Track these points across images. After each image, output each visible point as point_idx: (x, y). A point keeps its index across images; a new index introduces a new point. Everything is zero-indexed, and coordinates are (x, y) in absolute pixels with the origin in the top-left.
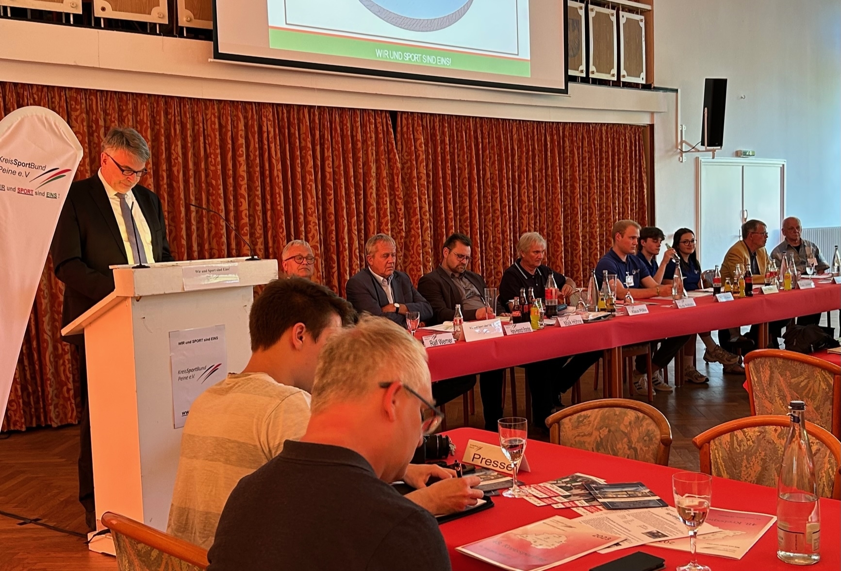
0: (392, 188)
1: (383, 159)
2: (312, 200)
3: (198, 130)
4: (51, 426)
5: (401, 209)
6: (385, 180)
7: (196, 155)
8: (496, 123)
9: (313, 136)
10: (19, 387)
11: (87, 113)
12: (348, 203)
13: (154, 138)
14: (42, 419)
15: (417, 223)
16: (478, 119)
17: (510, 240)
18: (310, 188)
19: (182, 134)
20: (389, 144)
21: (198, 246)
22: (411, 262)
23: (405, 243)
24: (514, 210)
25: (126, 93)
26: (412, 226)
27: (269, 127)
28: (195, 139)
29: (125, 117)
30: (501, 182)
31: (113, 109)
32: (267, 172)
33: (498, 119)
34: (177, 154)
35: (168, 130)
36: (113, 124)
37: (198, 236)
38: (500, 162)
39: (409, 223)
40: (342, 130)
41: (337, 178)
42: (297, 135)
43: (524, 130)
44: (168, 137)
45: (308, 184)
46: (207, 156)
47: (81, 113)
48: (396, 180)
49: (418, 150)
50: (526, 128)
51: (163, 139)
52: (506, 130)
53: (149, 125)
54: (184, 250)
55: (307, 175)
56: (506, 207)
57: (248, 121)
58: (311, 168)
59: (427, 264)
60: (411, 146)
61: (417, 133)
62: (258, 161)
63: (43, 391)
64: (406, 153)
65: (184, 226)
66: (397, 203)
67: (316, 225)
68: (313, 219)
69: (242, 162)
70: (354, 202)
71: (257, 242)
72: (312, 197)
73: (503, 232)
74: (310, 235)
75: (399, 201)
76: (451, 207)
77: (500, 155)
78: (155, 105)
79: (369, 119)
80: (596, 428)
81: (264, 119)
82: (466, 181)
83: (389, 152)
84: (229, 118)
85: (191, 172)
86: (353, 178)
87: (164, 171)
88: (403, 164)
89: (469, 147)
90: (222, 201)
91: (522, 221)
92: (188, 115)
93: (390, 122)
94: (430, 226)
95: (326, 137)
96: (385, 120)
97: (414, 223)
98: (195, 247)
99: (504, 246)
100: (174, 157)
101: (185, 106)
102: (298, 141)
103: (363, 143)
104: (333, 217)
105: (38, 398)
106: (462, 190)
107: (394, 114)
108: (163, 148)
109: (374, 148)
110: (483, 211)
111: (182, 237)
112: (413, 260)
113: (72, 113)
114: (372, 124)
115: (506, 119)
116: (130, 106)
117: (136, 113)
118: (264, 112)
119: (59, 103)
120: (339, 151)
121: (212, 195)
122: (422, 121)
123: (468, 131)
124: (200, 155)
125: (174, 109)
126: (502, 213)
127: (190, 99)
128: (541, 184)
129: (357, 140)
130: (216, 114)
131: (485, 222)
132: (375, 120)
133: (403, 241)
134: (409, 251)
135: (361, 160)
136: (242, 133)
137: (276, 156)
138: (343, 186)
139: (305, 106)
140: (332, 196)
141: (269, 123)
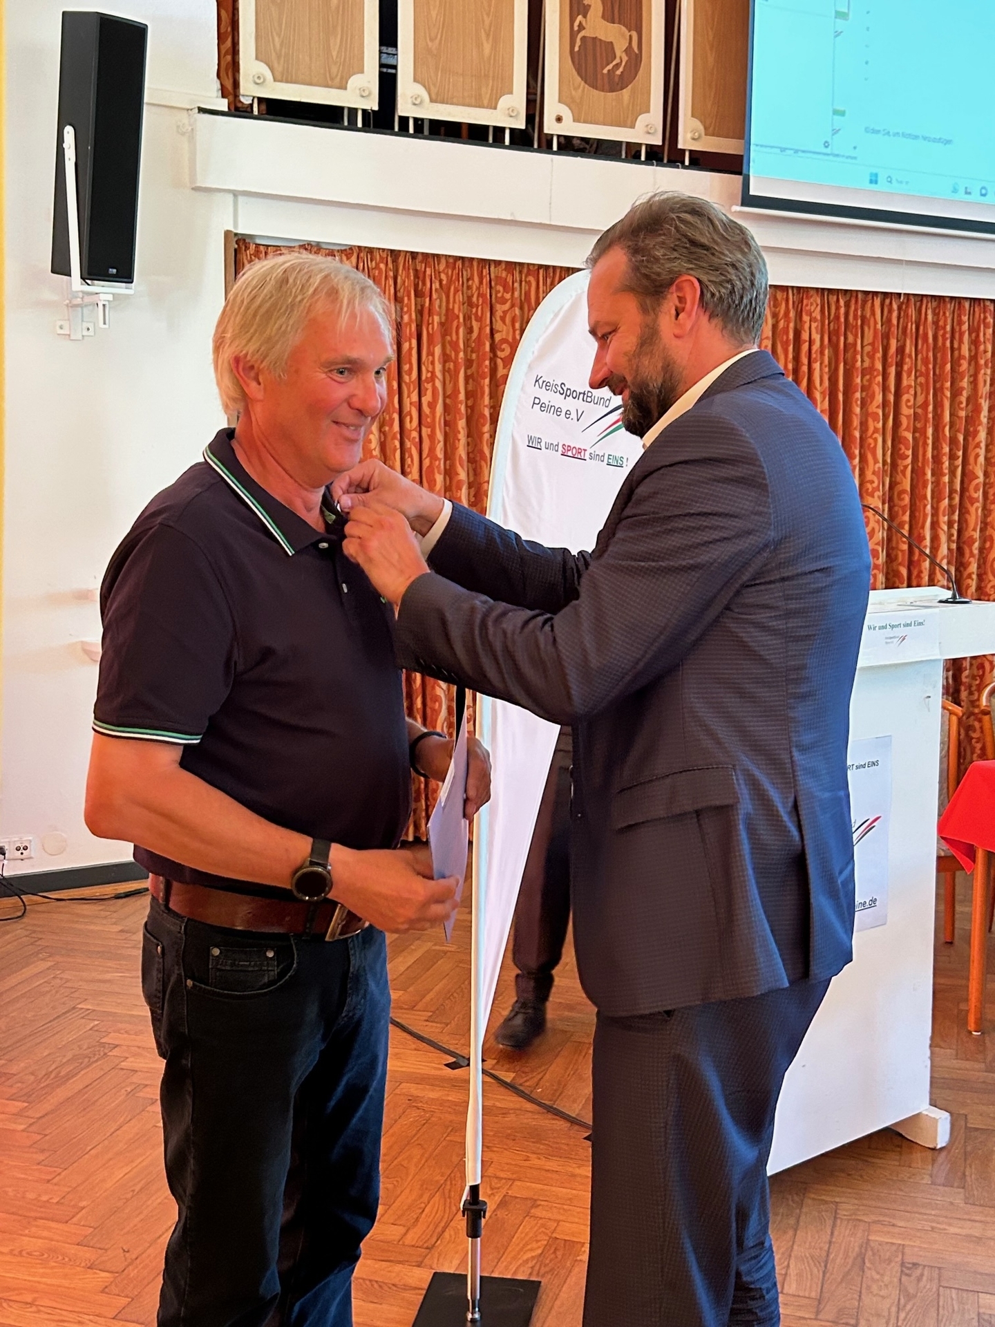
2: (875, 466)
9: (886, 349)
12: (937, 473)
18: (872, 446)
27: (813, 333)
40: (935, 338)
41: (920, 425)
42: (859, 348)
45: (871, 437)
55: (870, 422)
57: (779, 321)
58: (878, 407)
72: (876, 462)
79: (985, 318)
81: (806, 318)
86: (947, 429)
95: (907, 351)
102: (859, 357)
103: (970, 362)
104: (907, 499)
109: (989, 371)
113: (499, 307)
114: (989, 328)
118: (807, 305)
129: (961, 357)
135: (965, 394)
137: (821, 384)
138: (930, 442)
139: (875, 293)
140: (909, 460)
141: (814, 325)
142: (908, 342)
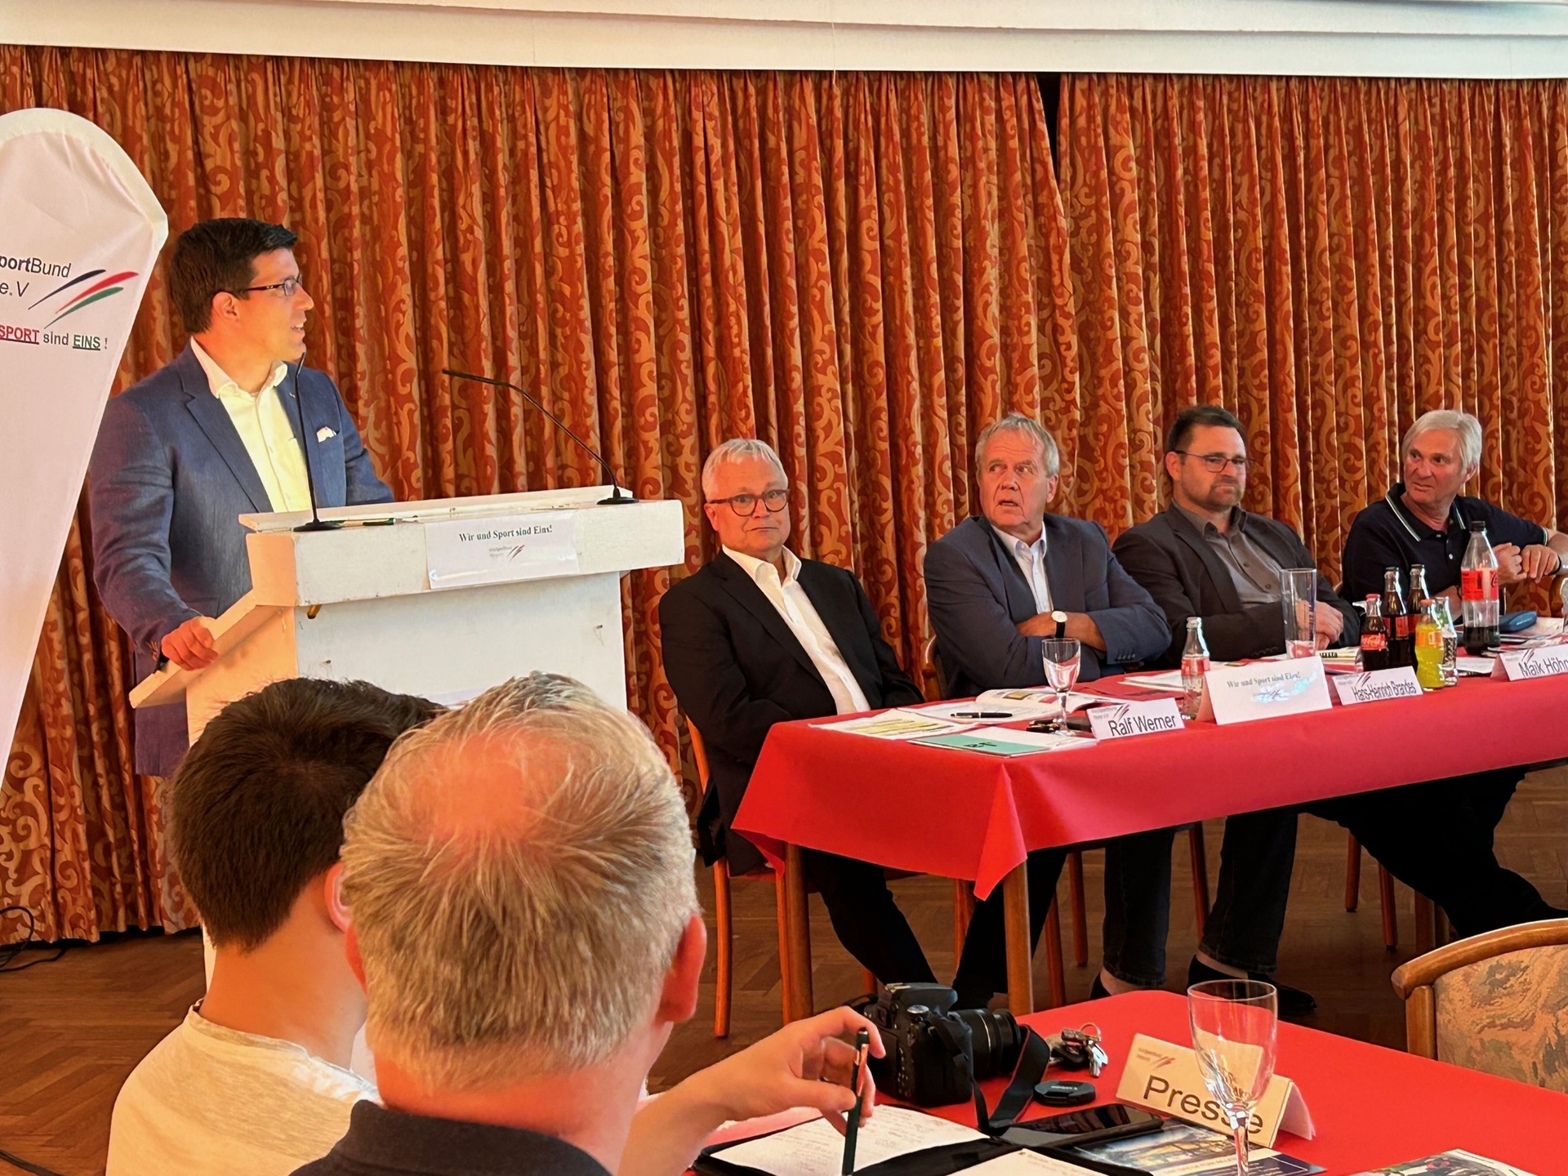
0: (1046, 288)
1: (1019, 209)
2: (824, 328)
3: (526, 153)
4: (162, 928)
5: (1069, 347)
6: (1025, 265)
7: (520, 218)
8: (1346, 90)
9: (828, 153)
10: (81, 829)
11: (243, 118)
12: (924, 333)
13: (412, 177)
14: (142, 911)
15: (1114, 384)
16: (1293, 84)
17: (1391, 423)
18: (818, 298)
19: (484, 163)
20: (1038, 167)
21: (527, 464)
22: (1101, 491)
23: (1083, 438)
24: (1402, 336)
25: (338, 62)
26: (1100, 392)
28: (519, 177)
29: (338, 124)
30: (1362, 258)
31: (308, 104)
32: (707, 258)
33: (1354, 79)
34: (472, 217)
35: (447, 155)
36: (308, 146)
37: (527, 433)
38: (1361, 200)
39: (1093, 384)
40: (906, 134)
41: (891, 264)
42: (785, 154)
43: (1431, 105)
44: (448, 174)
45: (815, 285)
46: (548, 220)
47: (228, 118)
48: (1055, 266)
49: (1120, 179)
50: (1436, 101)
51: (435, 178)
52: (1380, 110)
53: (398, 143)
54: (493, 472)
55: (812, 260)
56: (1376, 330)
57: (654, 123)
58: (821, 241)
59: (1146, 496)
60: (1099, 168)
61: (1116, 130)
62: (680, 227)
63: (144, 840)
64: (1086, 190)
65: (490, 409)
66: (1057, 330)
67: (834, 397)
68: (829, 381)
69: (640, 233)
70: (939, 330)
71: (683, 447)
72: (825, 321)
73: (1370, 401)
74: (820, 424)
75: (1066, 324)
76: (1214, 334)
77: (1360, 181)
78: (414, 92)
79: (982, 99)
80: (1544, 1006)
81: (697, 115)
82: (1258, 260)
83: (1038, 187)
84: (606, 116)
85: (508, 265)
86: (934, 266)
87: (437, 262)
88: (1076, 220)
89: (1269, 164)
90: (587, 340)
91: (1427, 366)
92: (497, 112)
93: (1039, 105)
94: (1154, 392)
95: (863, 154)
96: (1025, 99)
97: (1107, 384)
98: (520, 464)
99: (1371, 441)
100: (463, 227)
101: (489, 88)
102: (786, 169)
103: (963, 166)
104: (881, 375)
105: (131, 857)
106: (1247, 284)
107: (1050, 83)
108: (436, 203)
109: (994, 179)
110: (1307, 342)
111: (485, 436)
112: (1105, 486)
113: (206, 119)
114: (990, 114)
115: (1377, 79)
116: (350, 96)
117: (364, 111)
118: (697, 95)
119: (172, 95)
120: (896, 191)
121: (564, 323)
122: (1131, 97)
123: (1264, 118)
124: (530, 216)
125: (464, 98)
126: (1366, 345)
127: (503, 69)
128: (1483, 262)
129: (948, 160)
130: (571, 108)
131: (1313, 374)
132: (998, 100)
133: (1075, 432)
134: (1094, 461)
135: (958, 213)
136: (639, 155)
137: (728, 213)
138: (909, 288)
139: (805, 74)
140: (880, 317)
141: (710, 125)
142: (863, 142)
